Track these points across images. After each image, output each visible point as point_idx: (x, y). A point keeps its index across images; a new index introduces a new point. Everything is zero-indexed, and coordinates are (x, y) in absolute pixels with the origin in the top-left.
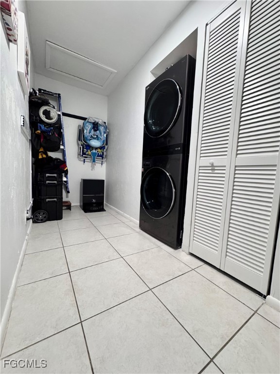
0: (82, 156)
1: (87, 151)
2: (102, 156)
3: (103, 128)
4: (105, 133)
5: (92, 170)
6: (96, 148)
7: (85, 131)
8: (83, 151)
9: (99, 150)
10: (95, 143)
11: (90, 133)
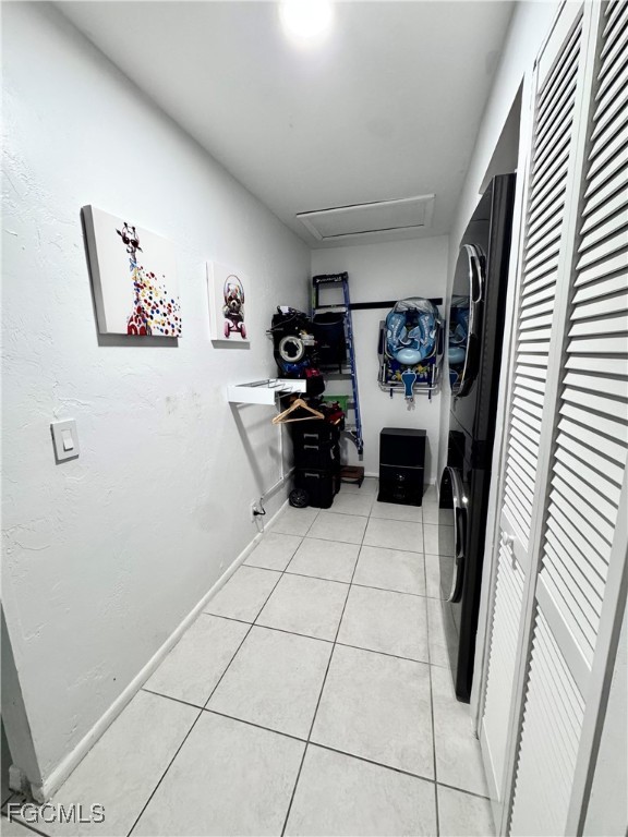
0: (386, 382)
1: (394, 373)
2: (428, 380)
3: (427, 318)
4: (431, 328)
5: (409, 409)
6: (413, 366)
7: (389, 333)
8: (387, 372)
9: (420, 368)
10: (409, 356)
11: (397, 336)
